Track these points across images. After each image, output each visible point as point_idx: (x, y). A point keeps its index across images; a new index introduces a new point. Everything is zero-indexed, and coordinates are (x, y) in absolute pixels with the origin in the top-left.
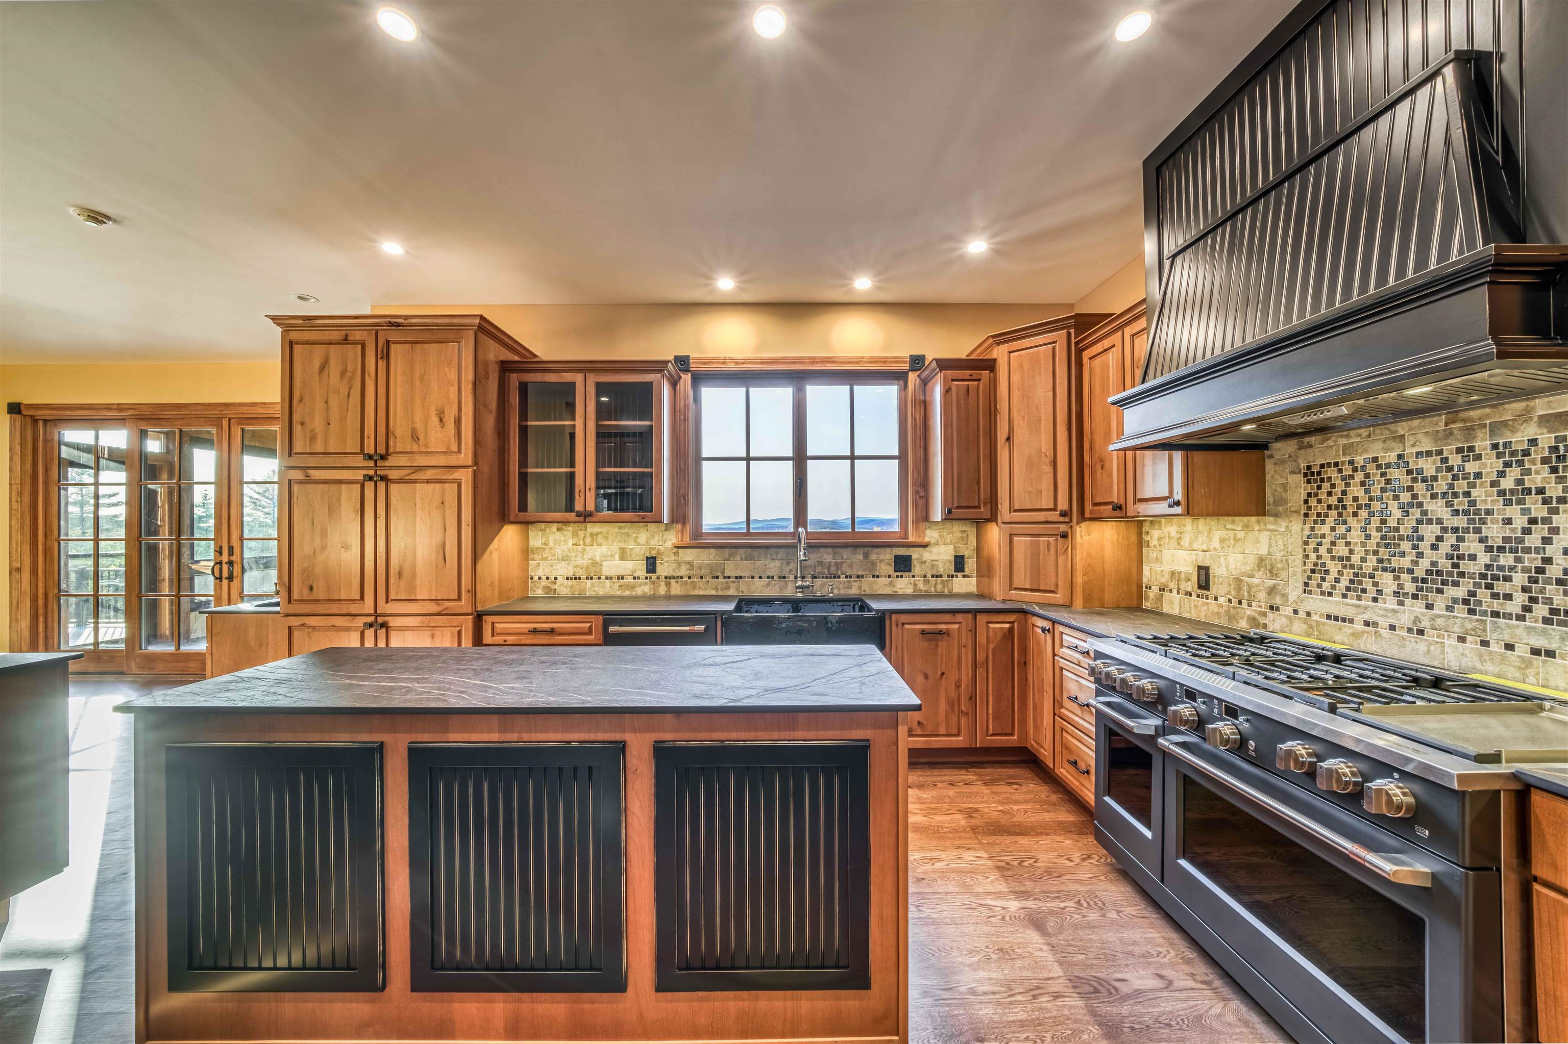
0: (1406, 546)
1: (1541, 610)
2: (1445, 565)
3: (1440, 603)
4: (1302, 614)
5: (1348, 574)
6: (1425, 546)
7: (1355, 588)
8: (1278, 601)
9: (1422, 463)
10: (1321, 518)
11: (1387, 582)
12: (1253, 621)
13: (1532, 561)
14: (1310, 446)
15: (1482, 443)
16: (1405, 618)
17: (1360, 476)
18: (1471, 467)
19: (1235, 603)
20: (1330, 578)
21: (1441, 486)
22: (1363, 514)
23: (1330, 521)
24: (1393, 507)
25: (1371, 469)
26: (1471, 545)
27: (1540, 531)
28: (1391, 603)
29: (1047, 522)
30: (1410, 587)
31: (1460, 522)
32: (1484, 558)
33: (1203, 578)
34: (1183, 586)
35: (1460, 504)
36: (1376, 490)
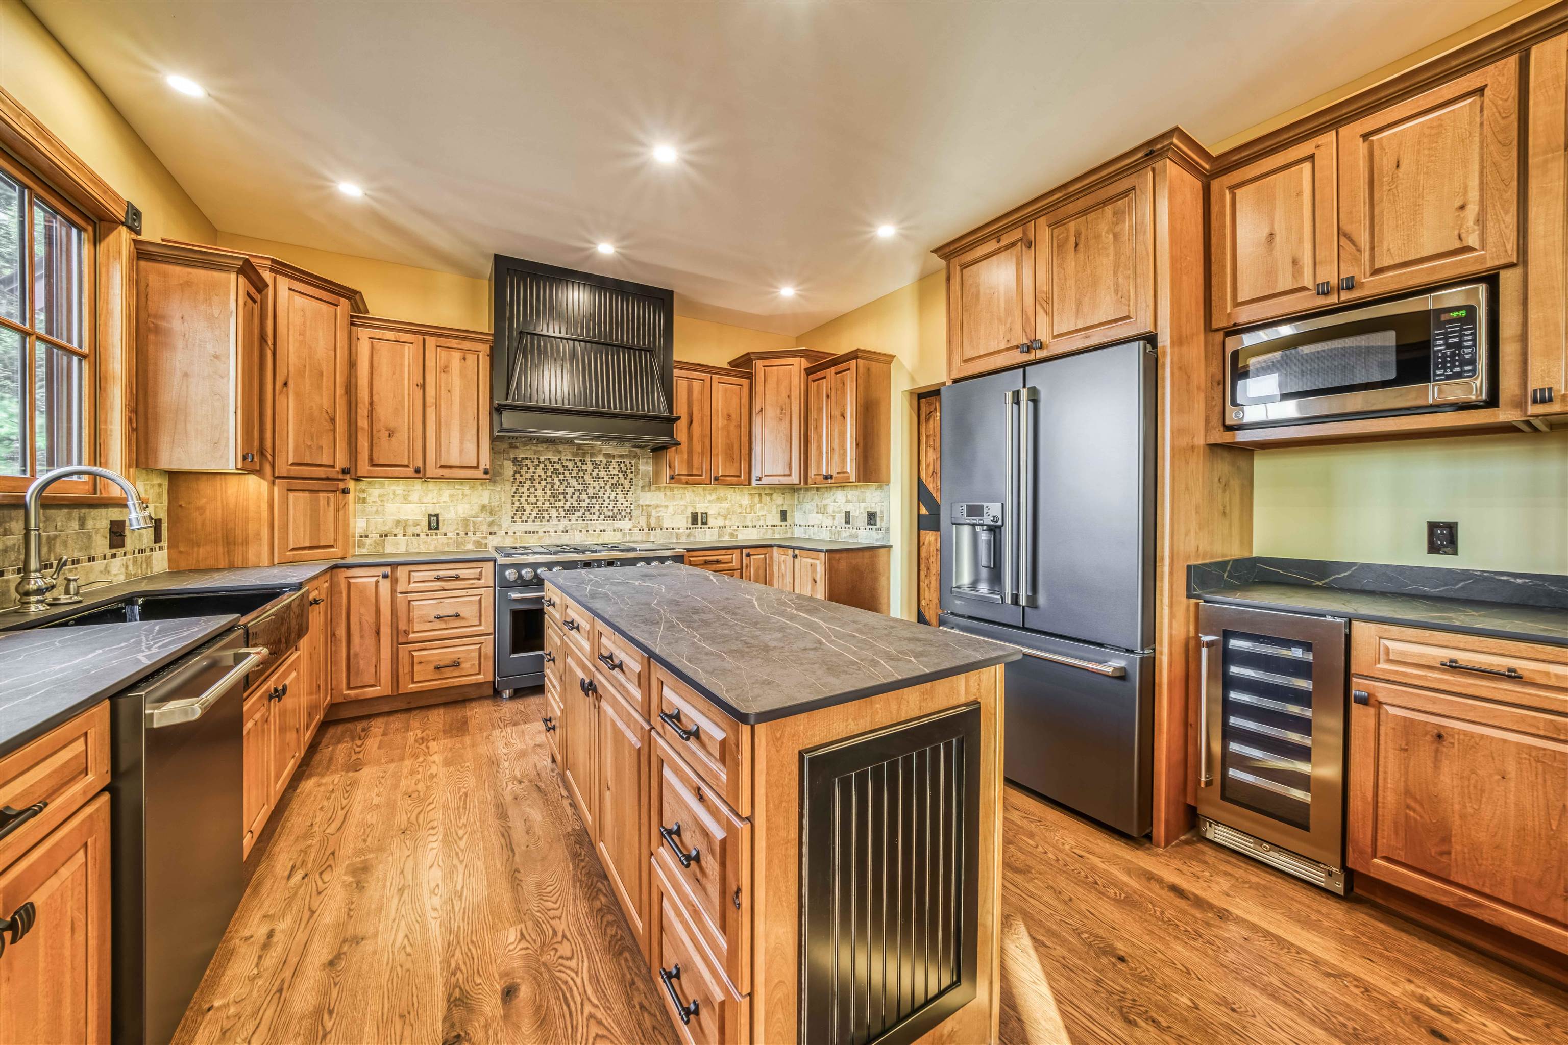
0: (561, 497)
1: (602, 517)
2: (575, 504)
3: (573, 518)
4: (510, 533)
5: (536, 510)
6: (568, 497)
7: (539, 516)
8: (495, 528)
9: (568, 463)
10: (521, 485)
11: (554, 512)
12: (478, 544)
13: (600, 501)
14: (516, 447)
15: (588, 459)
16: (561, 528)
17: (542, 466)
18: (584, 467)
19: (462, 534)
20: (526, 513)
21: (574, 473)
22: (543, 483)
23: (526, 486)
24: (556, 480)
25: (547, 463)
26: (584, 496)
27: (602, 490)
28: (555, 521)
29: (328, 479)
30: (563, 514)
31: (580, 487)
32: (588, 500)
33: (434, 524)
34: (411, 530)
35: (581, 480)
36: (549, 473)
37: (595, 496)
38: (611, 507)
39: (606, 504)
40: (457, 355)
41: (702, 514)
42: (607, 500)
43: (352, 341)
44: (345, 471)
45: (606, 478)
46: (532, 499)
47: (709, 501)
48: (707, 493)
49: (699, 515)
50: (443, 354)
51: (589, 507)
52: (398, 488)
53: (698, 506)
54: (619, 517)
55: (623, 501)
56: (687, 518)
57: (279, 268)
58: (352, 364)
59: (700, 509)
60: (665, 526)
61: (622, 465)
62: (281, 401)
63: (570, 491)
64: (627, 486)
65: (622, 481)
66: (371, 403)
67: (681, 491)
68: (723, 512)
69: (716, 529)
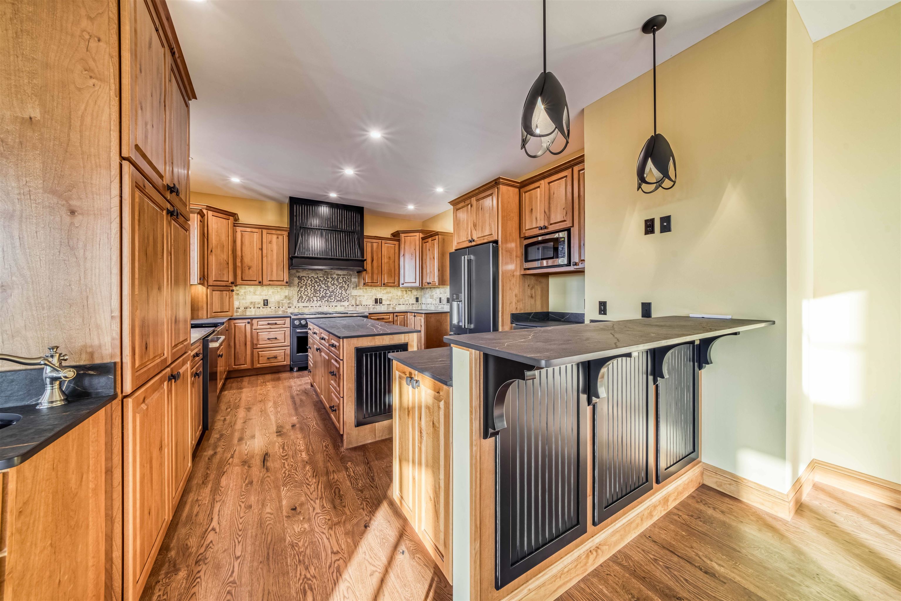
0: (318, 292)
1: (336, 300)
2: (324, 295)
3: (323, 301)
4: (297, 307)
5: (308, 298)
6: (321, 292)
7: (309, 300)
8: (291, 305)
9: (321, 278)
10: (301, 287)
11: (315, 299)
12: (284, 311)
13: (335, 294)
14: (299, 272)
15: (329, 276)
16: (318, 305)
17: (310, 279)
18: (328, 280)
19: (277, 308)
20: (304, 299)
21: (323, 282)
22: (311, 286)
23: (304, 288)
24: (316, 285)
25: (312, 278)
26: (328, 292)
27: (336, 289)
28: (316, 302)
29: (226, 286)
30: (319, 299)
31: (326, 288)
32: (329, 294)
33: (266, 303)
34: (256, 306)
35: (326, 285)
36: (313, 282)
37: (333, 292)
38: (339, 296)
39: (337, 295)
40: (275, 237)
41: (380, 299)
42: (338, 293)
43: (234, 232)
44: (232, 283)
45: (337, 284)
46: (306, 293)
47: (383, 294)
48: (382, 290)
49: (378, 299)
50: (270, 236)
51: (330, 296)
52: (251, 289)
53: (378, 296)
54: (343, 300)
55: (345, 293)
56: (373, 301)
57: (209, 208)
58: (234, 241)
59: (379, 297)
60: (363, 304)
61: (344, 279)
62: (210, 257)
63: (322, 290)
64: (346, 287)
65: (344, 285)
66: (242, 256)
67: (370, 289)
68: (390, 298)
69: (386, 306)
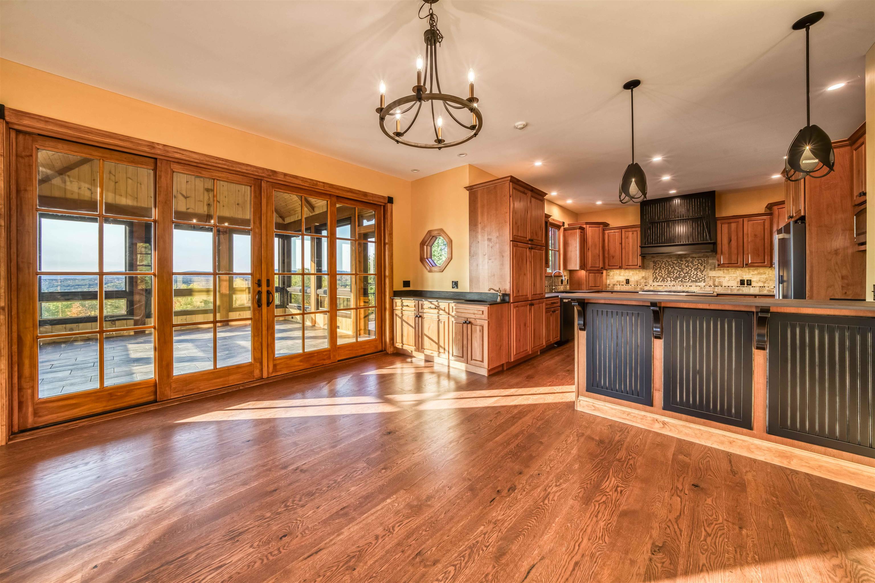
0: (672, 273)
1: (690, 281)
2: (678, 276)
3: (677, 281)
4: (652, 286)
5: (662, 278)
6: (675, 273)
7: (663, 280)
8: (647, 284)
9: (675, 261)
10: (656, 269)
11: (669, 279)
12: (641, 289)
13: (689, 275)
14: (654, 257)
15: (683, 259)
17: (664, 263)
18: (682, 262)
19: (636, 285)
20: (658, 279)
21: (678, 265)
22: (665, 269)
23: (658, 270)
24: (670, 268)
25: (666, 262)
26: (682, 273)
27: (690, 271)
28: (670, 282)
29: (598, 270)
30: (673, 279)
31: (680, 270)
32: (683, 275)
33: (628, 282)
34: (621, 284)
35: (680, 267)
36: (667, 265)
37: (687, 273)
38: (694, 277)
39: (692, 276)
40: (630, 233)
41: (747, 280)
42: (693, 275)
43: (604, 234)
44: (602, 268)
45: (692, 266)
46: (660, 274)
47: (752, 275)
48: (751, 271)
49: (746, 281)
50: (627, 233)
51: (684, 277)
52: (617, 272)
53: (744, 277)
54: (698, 281)
55: (701, 274)
56: (738, 282)
57: (587, 223)
58: (604, 240)
59: (746, 277)
60: (724, 285)
61: (700, 261)
62: (588, 253)
63: (676, 271)
64: (702, 269)
65: (700, 267)
66: (608, 250)
67: (734, 270)
68: (764, 280)
69: (758, 288)
